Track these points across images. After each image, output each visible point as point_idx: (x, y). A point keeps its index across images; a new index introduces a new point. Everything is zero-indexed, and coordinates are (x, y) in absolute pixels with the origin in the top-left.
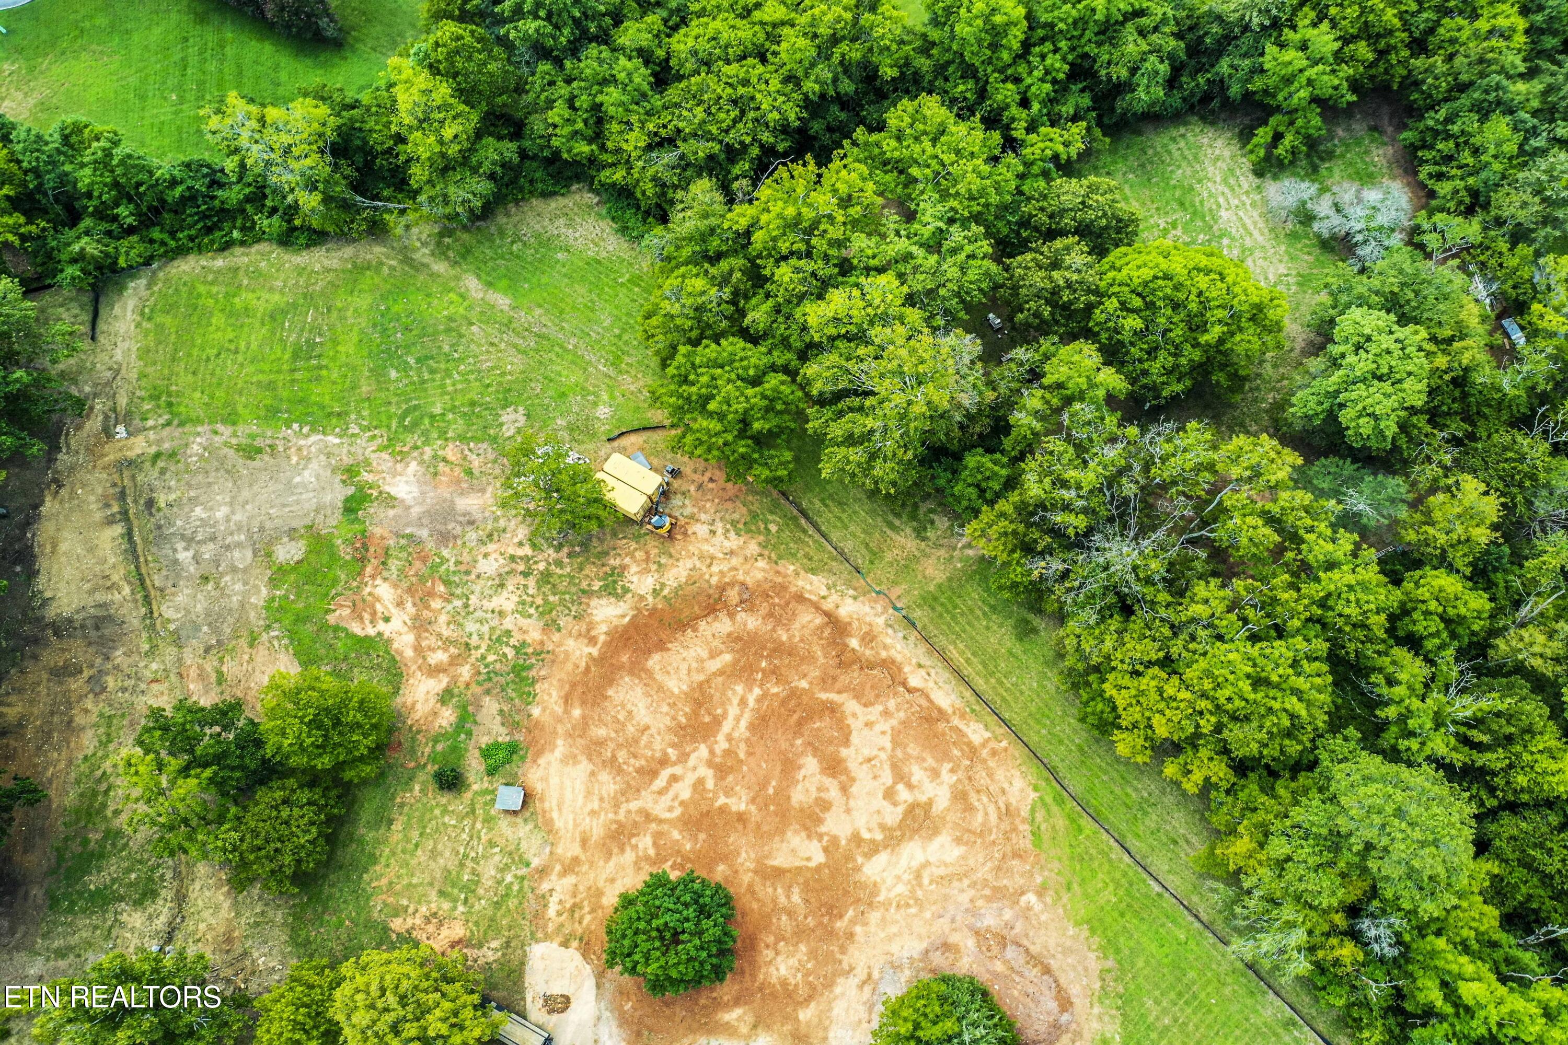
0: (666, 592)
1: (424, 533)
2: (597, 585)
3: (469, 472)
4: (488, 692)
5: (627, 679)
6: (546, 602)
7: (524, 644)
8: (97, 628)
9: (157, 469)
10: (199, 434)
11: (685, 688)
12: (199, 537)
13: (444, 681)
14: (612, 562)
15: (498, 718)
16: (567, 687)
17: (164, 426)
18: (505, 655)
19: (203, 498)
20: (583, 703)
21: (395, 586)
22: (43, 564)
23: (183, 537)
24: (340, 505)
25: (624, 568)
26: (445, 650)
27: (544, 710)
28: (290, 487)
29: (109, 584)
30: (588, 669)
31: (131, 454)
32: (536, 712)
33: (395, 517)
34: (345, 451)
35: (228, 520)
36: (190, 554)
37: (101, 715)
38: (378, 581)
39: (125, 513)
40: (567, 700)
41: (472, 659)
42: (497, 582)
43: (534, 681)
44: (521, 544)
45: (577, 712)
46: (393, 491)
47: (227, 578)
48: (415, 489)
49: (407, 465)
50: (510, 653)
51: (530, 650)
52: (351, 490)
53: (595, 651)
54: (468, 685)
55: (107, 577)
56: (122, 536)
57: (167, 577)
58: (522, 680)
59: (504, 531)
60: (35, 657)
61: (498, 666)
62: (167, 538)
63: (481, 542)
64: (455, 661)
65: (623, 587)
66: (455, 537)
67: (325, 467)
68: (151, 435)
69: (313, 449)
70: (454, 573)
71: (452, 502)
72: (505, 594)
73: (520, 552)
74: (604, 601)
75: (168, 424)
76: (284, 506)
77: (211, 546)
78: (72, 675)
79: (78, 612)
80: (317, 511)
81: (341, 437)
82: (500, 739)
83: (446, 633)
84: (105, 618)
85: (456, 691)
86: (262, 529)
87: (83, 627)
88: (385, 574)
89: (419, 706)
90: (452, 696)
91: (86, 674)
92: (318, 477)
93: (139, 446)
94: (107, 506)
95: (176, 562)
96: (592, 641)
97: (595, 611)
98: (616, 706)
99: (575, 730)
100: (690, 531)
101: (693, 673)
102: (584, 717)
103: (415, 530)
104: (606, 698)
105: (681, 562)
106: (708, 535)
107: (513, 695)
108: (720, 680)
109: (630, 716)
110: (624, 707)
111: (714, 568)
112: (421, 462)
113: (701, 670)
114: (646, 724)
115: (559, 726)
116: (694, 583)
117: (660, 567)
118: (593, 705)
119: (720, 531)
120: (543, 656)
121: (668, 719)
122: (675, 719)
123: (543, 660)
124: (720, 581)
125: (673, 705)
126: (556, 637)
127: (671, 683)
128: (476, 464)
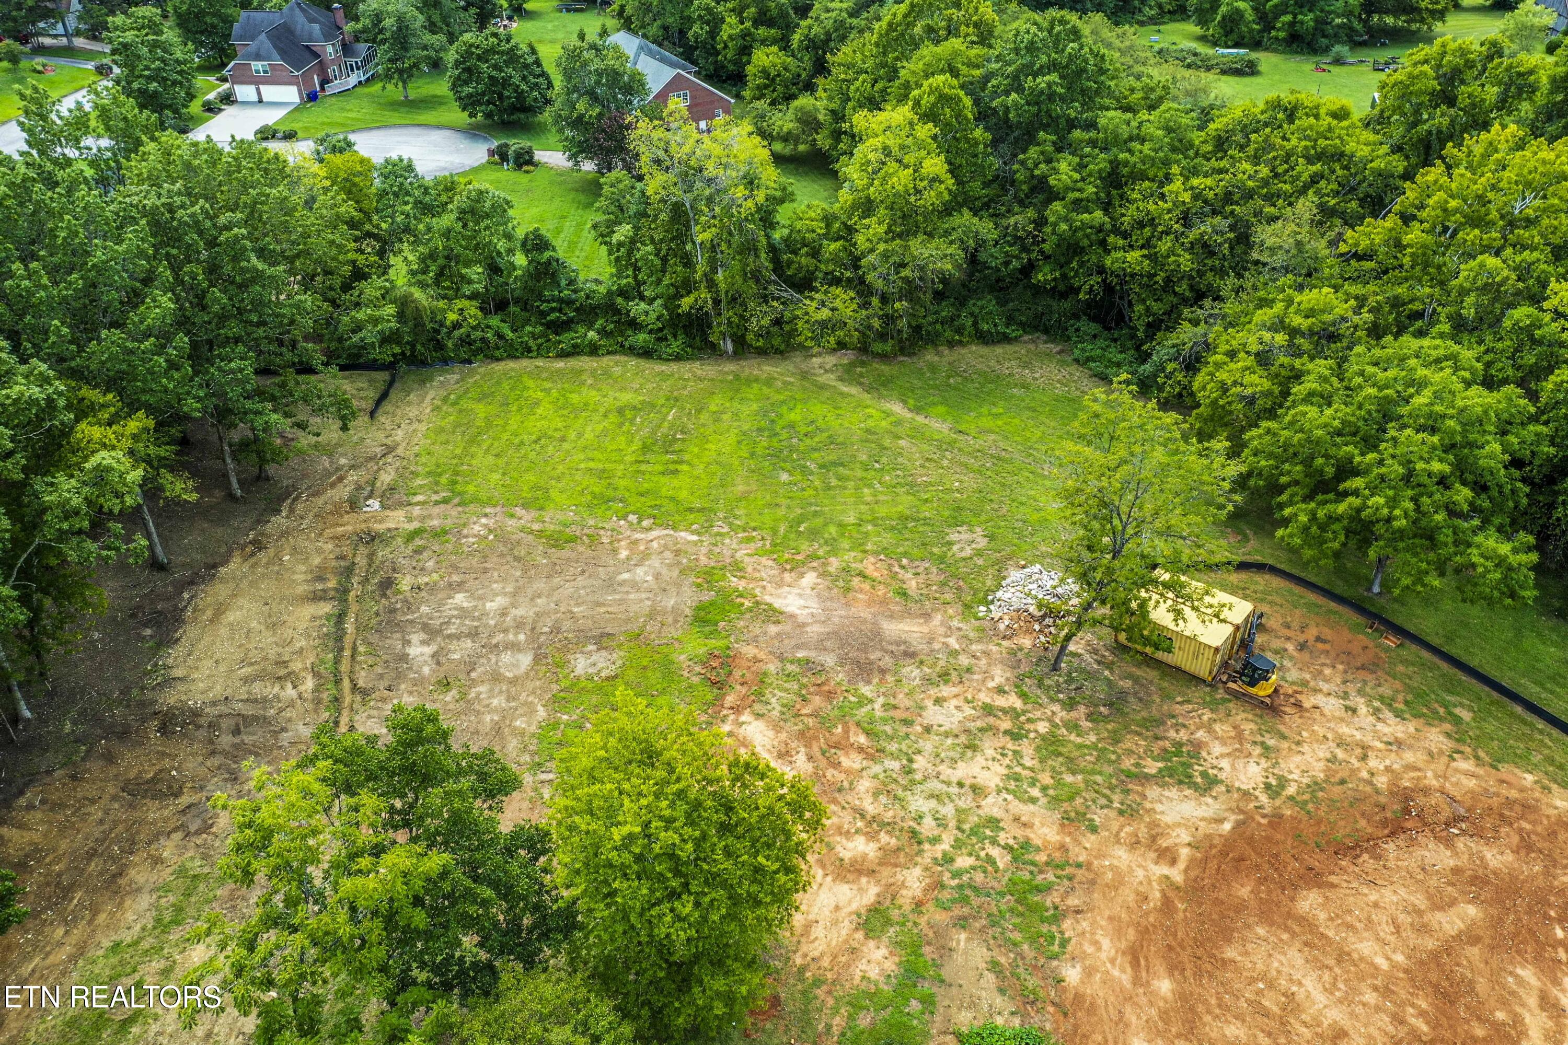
0: (1291, 790)
1: (830, 660)
2: (1152, 767)
3: (904, 594)
4: (962, 923)
5: (1261, 931)
6: (1059, 784)
7: (1026, 845)
8: (236, 732)
9: (411, 547)
10: (486, 515)
11: (1399, 958)
12: (452, 630)
13: (871, 892)
14: (1172, 734)
15: (990, 977)
16: (1131, 934)
17: (437, 503)
18: (990, 860)
19: (471, 584)
20: (1174, 968)
21: (777, 729)
22: (189, 632)
23: (425, 627)
24: (688, 611)
25: (1198, 746)
26: (872, 836)
27: (1089, 972)
28: (611, 584)
29: (282, 672)
30: (1167, 905)
31: (380, 527)
32: (1072, 975)
33: (778, 635)
34: (704, 550)
35: (504, 613)
36: (428, 650)
37: (182, 872)
38: (745, 717)
39: (342, 592)
40: (1134, 956)
41: (927, 859)
42: (963, 739)
43: (1058, 916)
44: (1000, 691)
45: (1165, 986)
46: (777, 603)
47: (483, 689)
48: (814, 606)
49: (802, 575)
50: (1002, 860)
51: (1042, 858)
52: (707, 596)
53: (1177, 875)
54: (919, 905)
55: (285, 664)
56: (328, 617)
57: (381, 676)
58: (1033, 909)
59: (968, 670)
60: (110, 758)
61: (979, 877)
62: (400, 627)
63: (928, 681)
64: (889, 857)
65: (1204, 774)
66: (883, 671)
67: (670, 566)
68: (416, 511)
69: (655, 544)
70: (885, 721)
71: (875, 624)
72: (979, 759)
73: (1001, 702)
74: (1173, 793)
75: (445, 501)
76: (599, 604)
77: (468, 643)
78: (159, 796)
79: (214, 704)
80: (651, 616)
81: (699, 534)
82: (999, 1021)
83: (871, 808)
84: (255, 718)
85: (895, 914)
86: (556, 629)
87: (214, 726)
88: (757, 707)
89: (818, 931)
90: (888, 922)
91: (185, 800)
92: (657, 576)
93: (397, 519)
94: (321, 579)
95: (404, 658)
96: (1168, 855)
97: (1159, 807)
98: (1252, 981)
99: (1167, 1022)
100: (1307, 704)
101: (1407, 933)
102: (1182, 997)
103: (812, 654)
104: (1225, 963)
105: (1305, 748)
106: (1342, 713)
107: (1017, 936)
108: (1474, 952)
109: (1291, 1005)
110: (1271, 985)
111: (1373, 763)
112: (823, 575)
113: (1423, 929)
114: (1333, 1025)
115: (1128, 1010)
116: (1343, 782)
117: (1267, 751)
118: (1199, 973)
119: (1363, 710)
120: (1069, 870)
121: (1384, 1020)
122: (1398, 1019)
123: (1070, 878)
124: (1393, 783)
125: (1386, 992)
126: (1090, 841)
127: (1365, 947)
128: (912, 585)
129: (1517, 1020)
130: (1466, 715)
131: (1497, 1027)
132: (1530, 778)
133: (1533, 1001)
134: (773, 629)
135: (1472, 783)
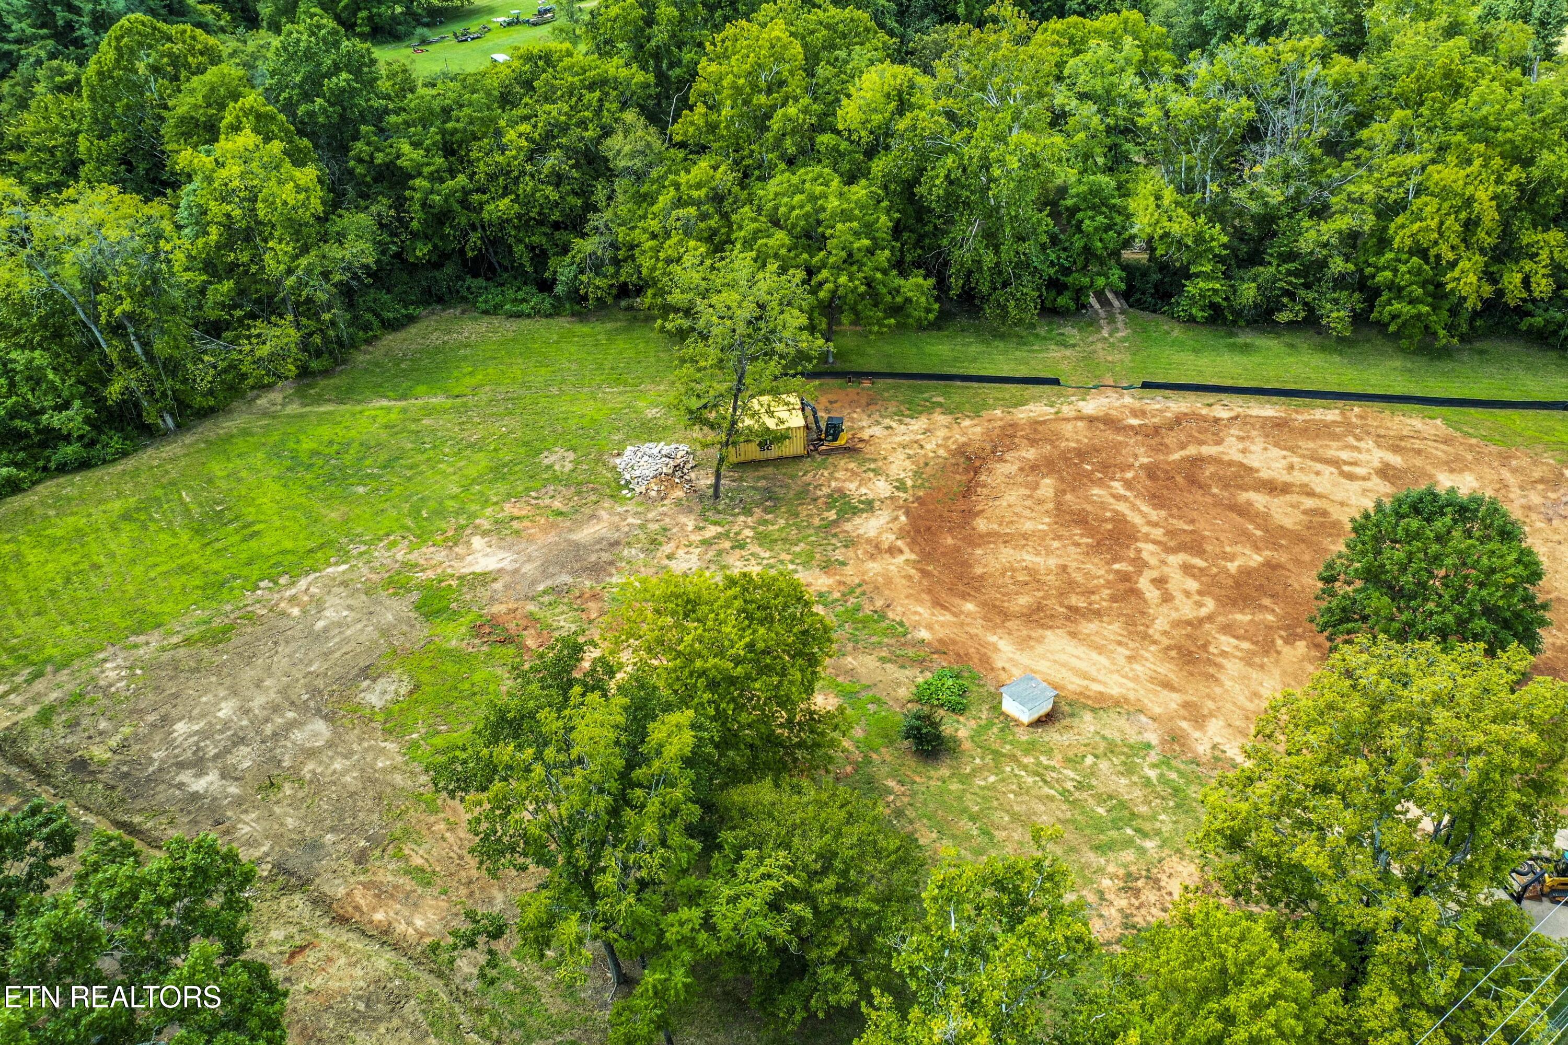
0: (909, 483)
1: (566, 578)
2: (831, 515)
3: (560, 513)
4: (841, 653)
5: (979, 551)
6: (795, 555)
7: (820, 594)
9: (57, 726)
11: (1047, 520)
12: (212, 751)
14: (819, 493)
15: (888, 666)
16: (925, 597)
17: (30, 681)
19: (177, 712)
20: (964, 596)
23: (181, 766)
24: (413, 615)
25: (840, 490)
27: (929, 627)
28: (316, 636)
30: (924, 573)
32: (924, 634)
33: (507, 587)
34: (364, 570)
35: (246, 712)
36: (211, 778)
40: (938, 604)
42: (713, 567)
43: (881, 615)
44: (699, 529)
45: (970, 607)
46: (476, 569)
47: (309, 767)
48: (507, 555)
49: (468, 543)
52: (413, 596)
53: (910, 556)
58: (865, 621)
59: (665, 530)
62: (153, 780)
63: (647, 551)
65: (860, 502)
66: (611, 563)
67: (351, 596)
69: (314, 590)
71: (566, 540)
73: (708, 534)
74: (857, 520)
80: (385, 635)
81: (344, 562)
82: (920, 680)
86: (314, 691)
92: (350, 608)
95: (195, 796)
96: (893, 551)
97: (861, 532)
98: (1003, 575)
99: (990, 620)
100: (866, 437)
101: (1037, 508)
102: (984, 604)
103: (549, 583)
104: (982, 577)
105: (891, 459)
106: (886, 432)
107: (874, 639)
108: (1069, 497)
109: (1031, 571)
110: (1014, 570)
111: (928, 447)
112: (485, 534)
113: (1040, 502)
114: (1057, 566)
115: (968, 629)
116: (927, 464)
117: (876, 472)
118: (977, 590)
119: (894, 425)
120: (858, 591)
121: (1072, 549)
122: (1078, 545)
123: (864, 594)
124: (949, 450)
125: (1059, 537)
126: (849, 570)
127: (1028, 526)
128: (557, 505)
129: (1117, 512)
130: (940, 399)
131: (1112, 519)
132: (998, 412)
133: (1112, 500)
134: (498, 586)
135: (978, 429)
